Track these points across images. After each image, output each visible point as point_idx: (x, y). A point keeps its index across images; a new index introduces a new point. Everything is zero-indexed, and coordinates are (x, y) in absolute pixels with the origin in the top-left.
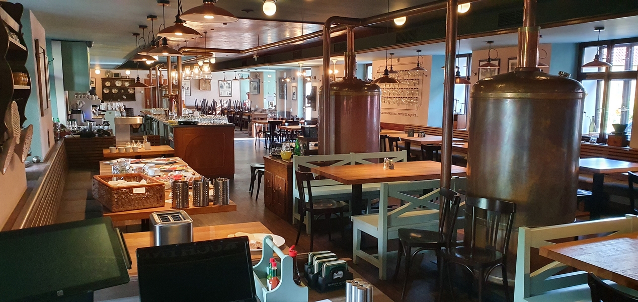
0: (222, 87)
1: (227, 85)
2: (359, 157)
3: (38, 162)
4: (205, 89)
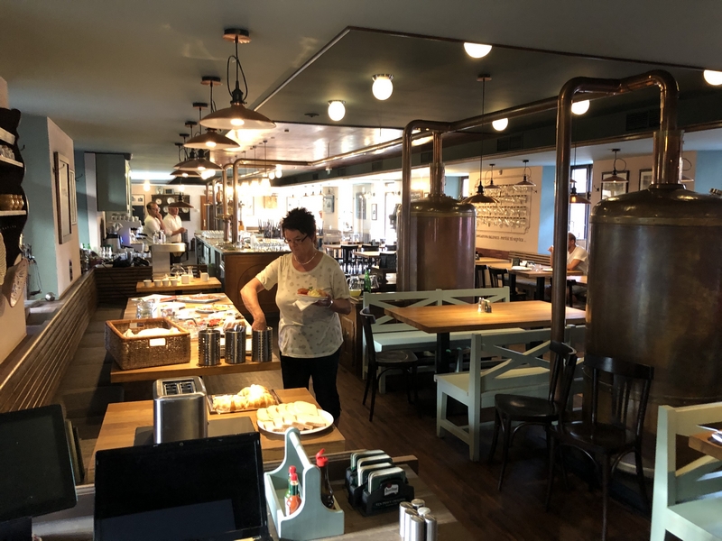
0: (290, 205)
2: (448, 295)
3: (52, 300)
4: (271, 207)
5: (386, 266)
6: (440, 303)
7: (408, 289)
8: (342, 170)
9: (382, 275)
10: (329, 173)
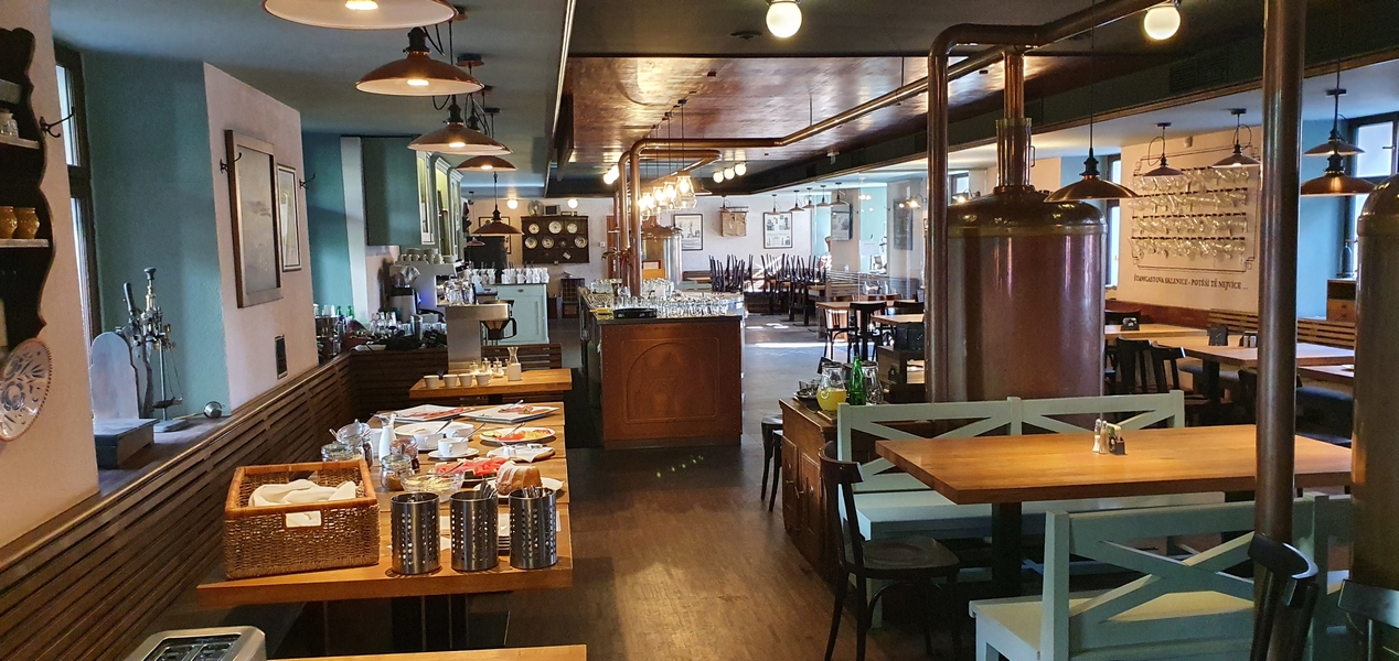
0: (770, 228)
1: (782, 222)
2: (1035, 410)
3: (216, 415)
4: (734, 234)
5: (907, 347)
6: (1016, 429)
7: (945, 396)
8: (860, 152)
9: (897, 365)
10: (833, 160)
